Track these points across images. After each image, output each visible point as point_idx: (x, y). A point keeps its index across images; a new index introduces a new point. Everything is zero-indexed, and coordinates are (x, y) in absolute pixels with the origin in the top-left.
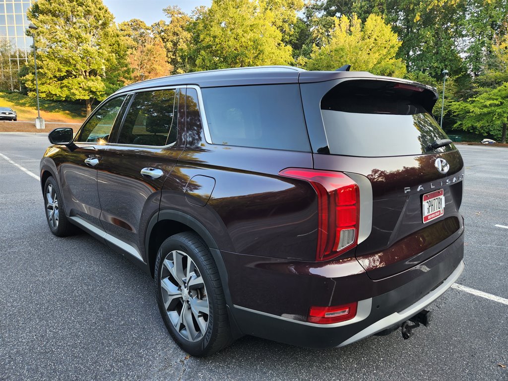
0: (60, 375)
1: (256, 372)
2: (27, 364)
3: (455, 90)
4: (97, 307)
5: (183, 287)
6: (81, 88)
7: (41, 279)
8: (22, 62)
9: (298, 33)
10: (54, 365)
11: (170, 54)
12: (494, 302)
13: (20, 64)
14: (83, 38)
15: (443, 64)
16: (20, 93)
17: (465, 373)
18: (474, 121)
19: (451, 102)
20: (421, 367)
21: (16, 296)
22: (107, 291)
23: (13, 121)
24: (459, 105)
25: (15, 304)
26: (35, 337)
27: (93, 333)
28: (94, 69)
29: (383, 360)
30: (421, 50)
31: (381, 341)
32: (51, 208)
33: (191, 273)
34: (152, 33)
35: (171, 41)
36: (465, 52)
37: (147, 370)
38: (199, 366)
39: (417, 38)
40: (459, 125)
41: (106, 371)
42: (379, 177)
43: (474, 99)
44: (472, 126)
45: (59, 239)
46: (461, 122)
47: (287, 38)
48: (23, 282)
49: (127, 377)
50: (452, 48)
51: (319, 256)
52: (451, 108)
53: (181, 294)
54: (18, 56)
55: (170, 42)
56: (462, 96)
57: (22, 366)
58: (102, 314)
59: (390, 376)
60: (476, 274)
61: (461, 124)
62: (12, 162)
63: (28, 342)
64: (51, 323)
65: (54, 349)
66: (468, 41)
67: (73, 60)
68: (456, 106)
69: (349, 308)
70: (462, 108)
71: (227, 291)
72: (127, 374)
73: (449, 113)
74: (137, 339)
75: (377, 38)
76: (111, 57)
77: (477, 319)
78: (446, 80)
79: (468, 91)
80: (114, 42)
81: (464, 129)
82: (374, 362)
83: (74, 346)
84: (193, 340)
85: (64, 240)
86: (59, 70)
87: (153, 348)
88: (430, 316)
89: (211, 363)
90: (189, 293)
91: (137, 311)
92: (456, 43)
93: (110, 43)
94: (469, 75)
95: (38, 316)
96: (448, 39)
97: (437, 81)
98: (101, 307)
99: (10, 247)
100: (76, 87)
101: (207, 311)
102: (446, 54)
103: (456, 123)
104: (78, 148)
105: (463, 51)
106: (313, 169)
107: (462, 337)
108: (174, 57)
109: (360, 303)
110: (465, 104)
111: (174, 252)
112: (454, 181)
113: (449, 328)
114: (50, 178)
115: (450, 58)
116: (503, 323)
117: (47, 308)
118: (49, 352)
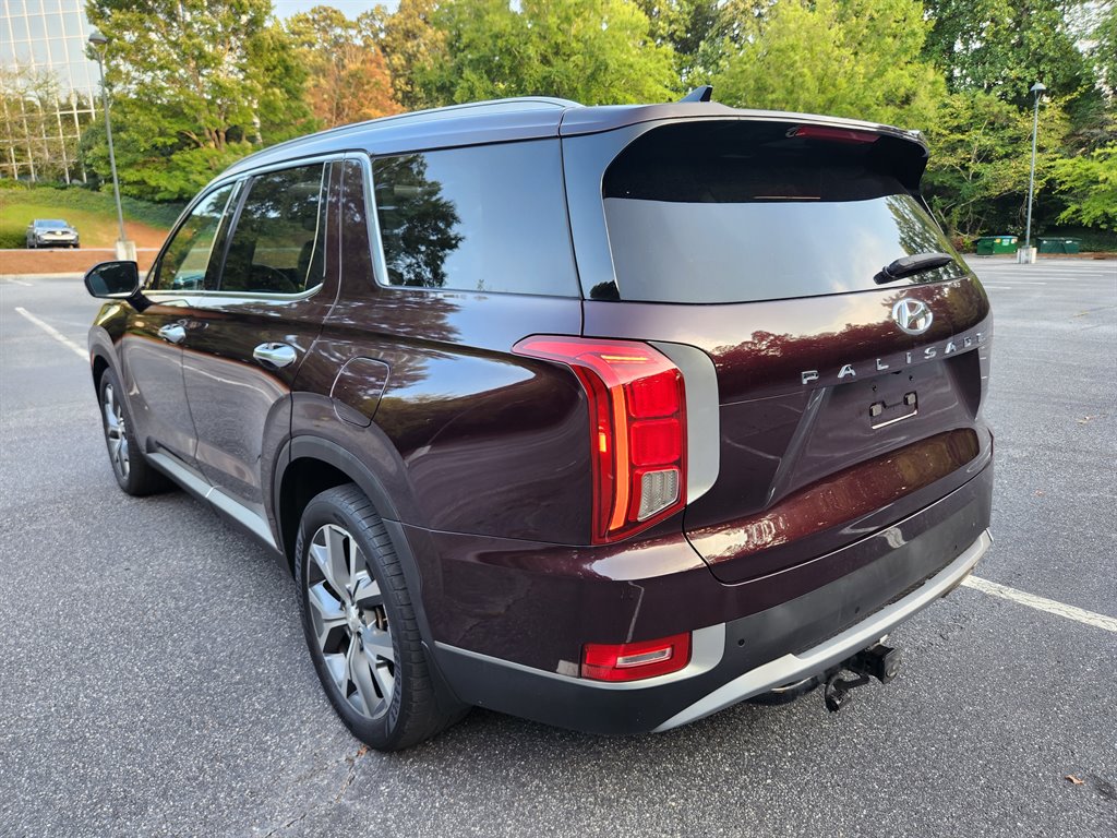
0: (93, 787)
1: (504, 783)
2: (31, 765)
3: (1065, 131)
4: (189, 645)
5: (348, 603)
6: (210, 169)
7: (83, 587)
8: (84, 119)
9: (689, 14)
10: (84, 768)
11: (400, 82)
12: (1078, 624)
13: (80, 123)
14: (209, 58)
15: (1033, 70)
16: (86, 187)
17: (978, 785)
18: (1107, 201)
19: (1054, 160)
20: (876, 773)
21: (27, 624)
22: (215, 611)
23: (71, 250)
24: (1074, 166)
25: (23, 640)
26: (53, 709)
27: (172, 701)
28: (236, 126)
29: (793, 757)
30: (982, 39)
31: (795, 714)
32: (115, 436)
33: (358, 574)
34: (359, 37)
35: (402, 53)
36: (1089, 38)
37: (274, 777)
38: (384, 769)
39: (971, 11)
40: (1074, 213)
41: (188, 779)
42: (768, 347)
43: (1109, 150)
44: (1106, 214)
45: (134, 501)
46: (1077, 207)
47: (664, 28)
48: (45, 594)
49: (229, 795)
50: (1057, 30)
51: (599, 533)
52: (1054, 174)
53: (345, 618)
54: (75, 106)
55: (399, 55)
56: (1081, 145)
57: (19, 769)
58: (198, 659)
59: (800, 793)
60: (1048, 561)
61: (1078, 211)
62: (61, 338)
63: (39, 719)
64: (90, 680)
65: (88, 735)
66: (1096, 11)
67: (191, 107)
68: (1067, 168)
69: (672, 646)
70: (1081, 173)
71: (421, 612)
72: (230, 786)
73: (1050, 182)
74: (262, 713)
75: (876, 16)
76: (272, 98)
77: (1030, 664)
78: (1042, 108)
79: (1095, 131)
80: (275, 63)
81: (1085, 221)
82: (771, 761)
83: (131, 728)
84: (372, 715)
85: (142, 502)
86: (162, 133)
87: (293, 731)
88: (892, 660)
89: (412, 763)
90: (361, 614)
91: (271, 654)
92: (1066, 16)
93: (266, 63)
94: (1099, 92)
95: (67, 664)
96: (1046, 9)
97: (1021, 110)
98: (198, 645)
99: (31, 520)
100: (199, 168)
101: (389, 654)
102: (1041, 45)
103: (1066, 208)
104: (152, 303)
105: (1081, 35)
106: (582, 336)
107: (985, 704)
108: (409, 88)
109: (696, 633)
110: (1088, 164)
111: (326, 528)
112: (948, 351)
113: (960, 684)
114: (106, 372)
115: (1051, 54)
116: (1090, 673)
117: (87, 649)
118: (77, 740)
